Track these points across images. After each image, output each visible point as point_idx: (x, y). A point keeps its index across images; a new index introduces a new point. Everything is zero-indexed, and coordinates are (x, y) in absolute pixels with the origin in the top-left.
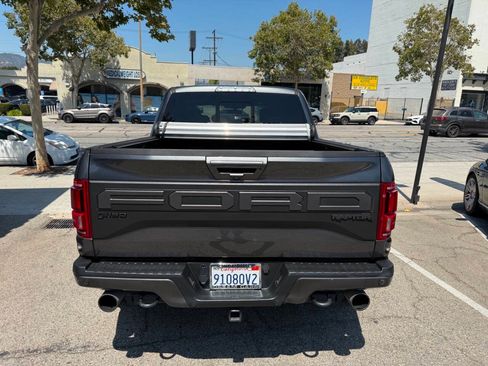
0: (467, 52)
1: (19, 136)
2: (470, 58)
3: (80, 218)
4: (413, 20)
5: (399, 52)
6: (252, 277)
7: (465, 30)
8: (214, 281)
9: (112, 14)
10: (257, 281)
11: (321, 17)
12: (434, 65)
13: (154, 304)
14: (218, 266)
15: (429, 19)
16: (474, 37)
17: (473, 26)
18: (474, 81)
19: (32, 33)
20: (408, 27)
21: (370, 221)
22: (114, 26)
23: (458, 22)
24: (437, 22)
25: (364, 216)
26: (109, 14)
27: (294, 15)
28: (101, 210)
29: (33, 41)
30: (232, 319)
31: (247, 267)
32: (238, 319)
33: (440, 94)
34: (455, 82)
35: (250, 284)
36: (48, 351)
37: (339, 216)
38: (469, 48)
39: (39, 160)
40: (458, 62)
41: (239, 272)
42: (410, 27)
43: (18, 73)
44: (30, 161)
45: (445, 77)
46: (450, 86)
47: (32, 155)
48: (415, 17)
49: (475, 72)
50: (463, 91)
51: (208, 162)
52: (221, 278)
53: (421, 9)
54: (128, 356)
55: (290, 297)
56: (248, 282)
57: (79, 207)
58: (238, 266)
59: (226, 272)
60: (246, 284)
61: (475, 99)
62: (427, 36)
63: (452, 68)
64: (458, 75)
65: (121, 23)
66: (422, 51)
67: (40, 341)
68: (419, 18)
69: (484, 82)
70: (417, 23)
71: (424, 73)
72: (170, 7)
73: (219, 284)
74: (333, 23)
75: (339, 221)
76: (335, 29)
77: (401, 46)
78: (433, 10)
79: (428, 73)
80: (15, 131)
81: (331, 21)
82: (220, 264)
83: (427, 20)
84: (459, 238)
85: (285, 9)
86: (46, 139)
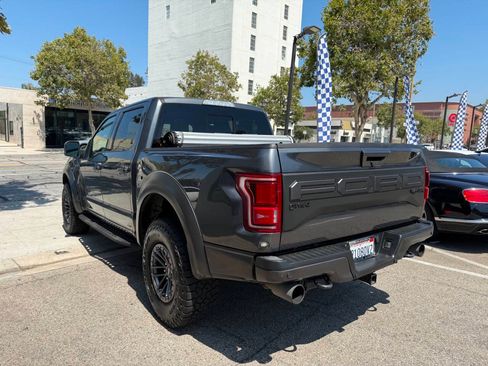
5: (184, 89)
53: (198, 54)
77: (184, 83)
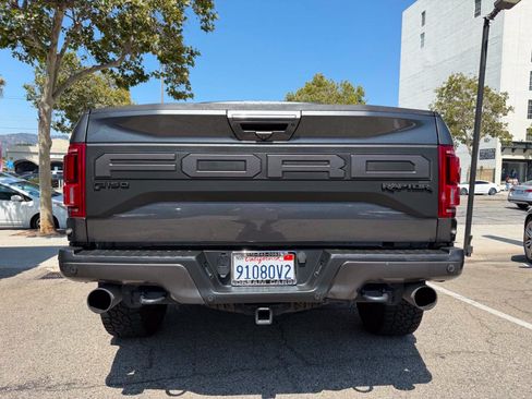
0: (502, 119)
1: (25, 196)
2: (506, 125)
3: (72, 190)
4: (443, 89)
6: (285, 270)
7: (498, 98)
8: (236, 275)
9: (132, 73)
10: (291, 275)
11: (348, 88)
12: (470, 133)
13: (160, 299)
14: (242, 255)
15: (460, 88)
16: (508, 104)
17: (506, 94)
18: (513, 150)
19: (48, 85)
20: (439, 96)
21: (430, 191)
22: (134, 84)
23: (489, 90)
24: (468, 91)
25: (422, 185)
26: (129, 73)
27: (320, 85)
28: (97, 178)
29: (48, 94)
30: (260, 322)
31: (278, 255)
32: (268, 322)
33: (480, 163)
34: (494, 151)
35: (283, 278)
36: (21, 388)
37: (391, 185)
38: (505, 115)
39: (43, 222)
40: (495, 130)
41: (268, 262)
42: (440, 96)
43: (32, 149)
44: (34, 224)
45: (483, 145)
46: (490, 155)
47: (37, 217)
48: (445, 86)
49: (514, 139)
50: (503, 160)
51: (229, 116)
52: (245, 270)
54: (124, 393)
55: (335, 289)
56: (280, 276)
57: (72, 177)
58: (267, 255)
59: (251, 264)
60: (277, 278)
61: (518, 167)
62: (458, 104)
63: (488, 136)
64: (496, 143)
65: (141, 81)
66: (456, 120)
67: (14, 379)
68: (448, 87)
69: (525, 150)
70: (447, 92)
71: (459, 142)
72: (193, 65)
73: (243, 278)
74: (360, 92)
75: (392, 191)
76: (363, 98)
78: (462, 79)
79: (464, 142)
80: (21, 191)
81: (358, 91)
82: (245, 252)
83: (458, 89)
84: (527, 282)
85: (311, 81)
86: (54, 200)
